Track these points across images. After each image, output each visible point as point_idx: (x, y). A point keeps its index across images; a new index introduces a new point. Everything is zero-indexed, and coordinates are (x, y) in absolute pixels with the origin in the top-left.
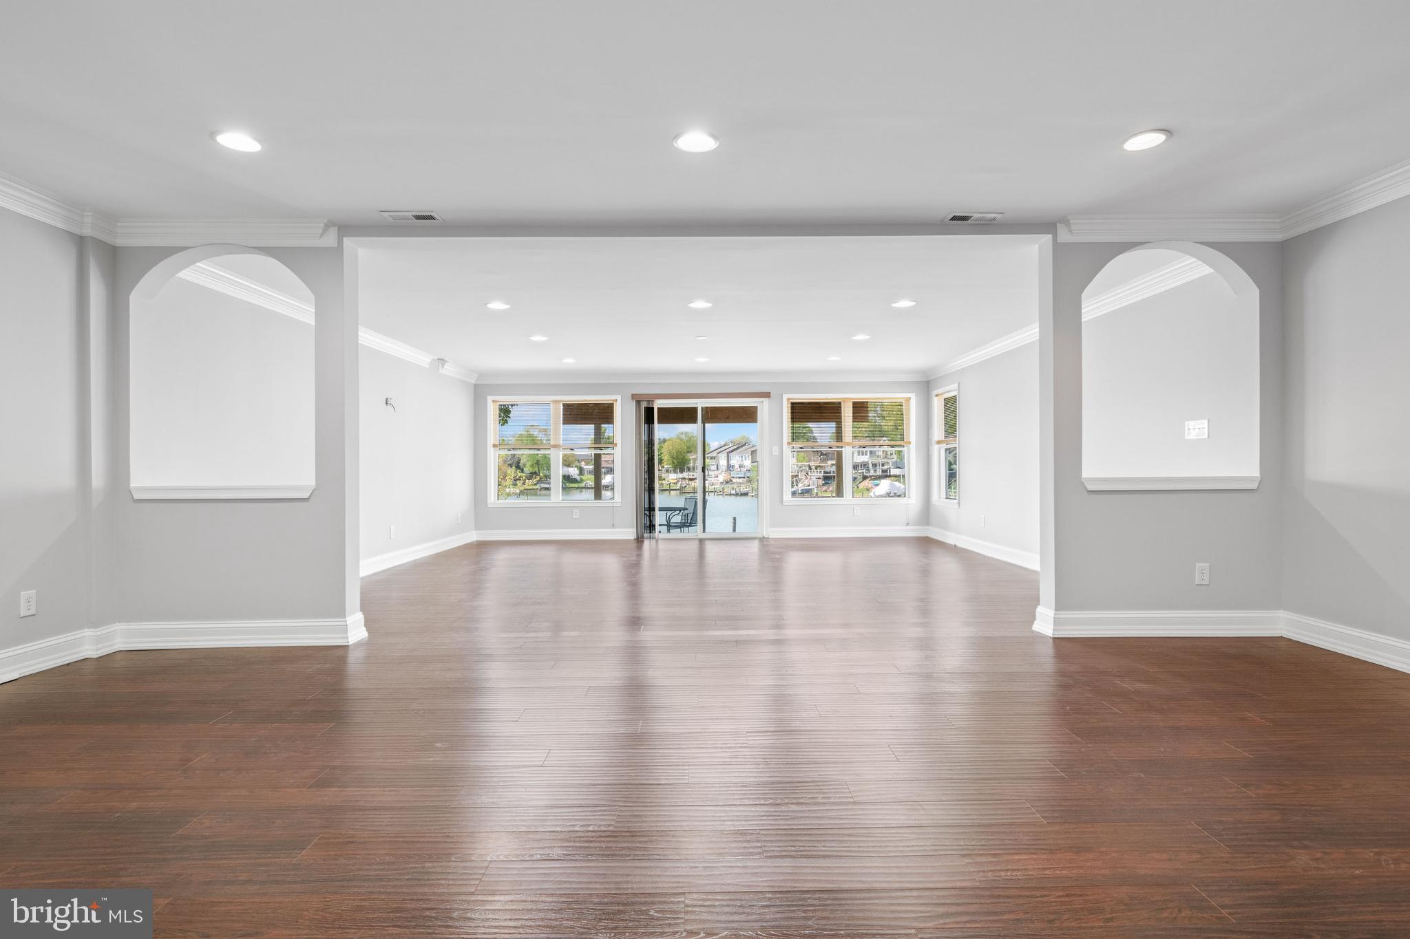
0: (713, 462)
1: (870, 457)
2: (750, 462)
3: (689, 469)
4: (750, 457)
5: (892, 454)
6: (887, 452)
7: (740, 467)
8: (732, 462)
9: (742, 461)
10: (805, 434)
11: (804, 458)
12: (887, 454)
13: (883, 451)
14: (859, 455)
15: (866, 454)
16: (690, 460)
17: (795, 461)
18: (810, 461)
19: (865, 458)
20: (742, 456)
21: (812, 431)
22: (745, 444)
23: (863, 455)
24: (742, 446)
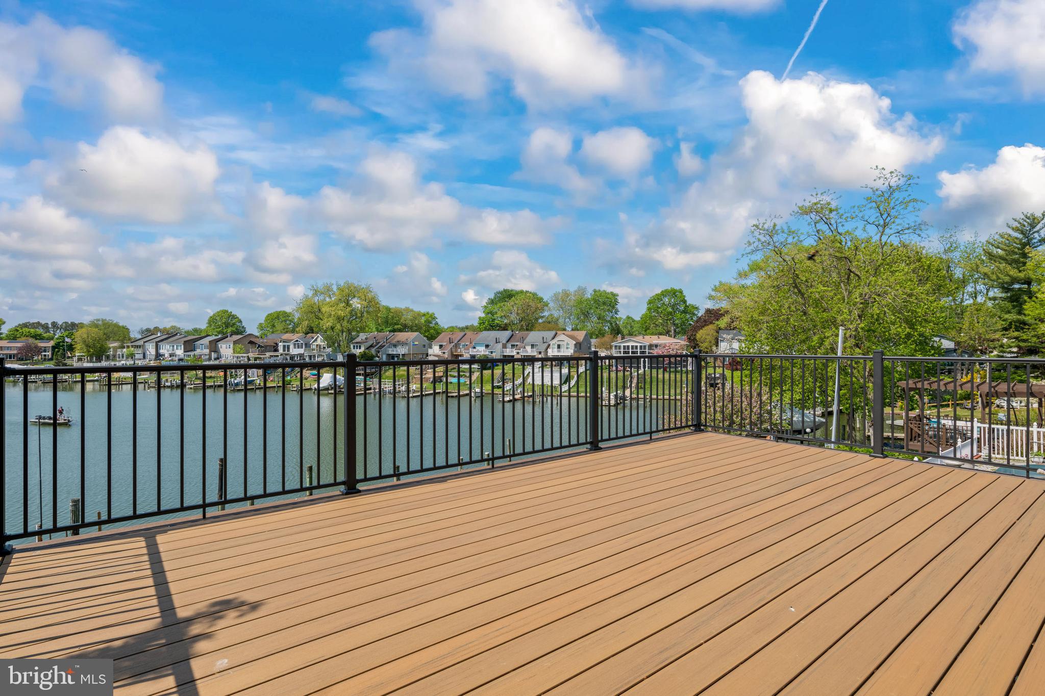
0: (140, 350)
1: (305, 351)
2: (182, 351)
3: (108, 358)
4: (182, 346)
5: (324, 348)
6: (320, 346)
7: (171, 356)
8: (161, 351)
9: (173, 350)
10: (234, 324)
11: (241, 349)
12: (320, 348)
13: (317, 345)
14: (295, 348)
15: (302, 348)
16: (110, 348)
17: (232, 352)
18: (248, 352)
19: (301, 351)
20: (173, 346)
21: (240, 321)
22: (176, 334)
23: (298, 348)
24: (173, 336)
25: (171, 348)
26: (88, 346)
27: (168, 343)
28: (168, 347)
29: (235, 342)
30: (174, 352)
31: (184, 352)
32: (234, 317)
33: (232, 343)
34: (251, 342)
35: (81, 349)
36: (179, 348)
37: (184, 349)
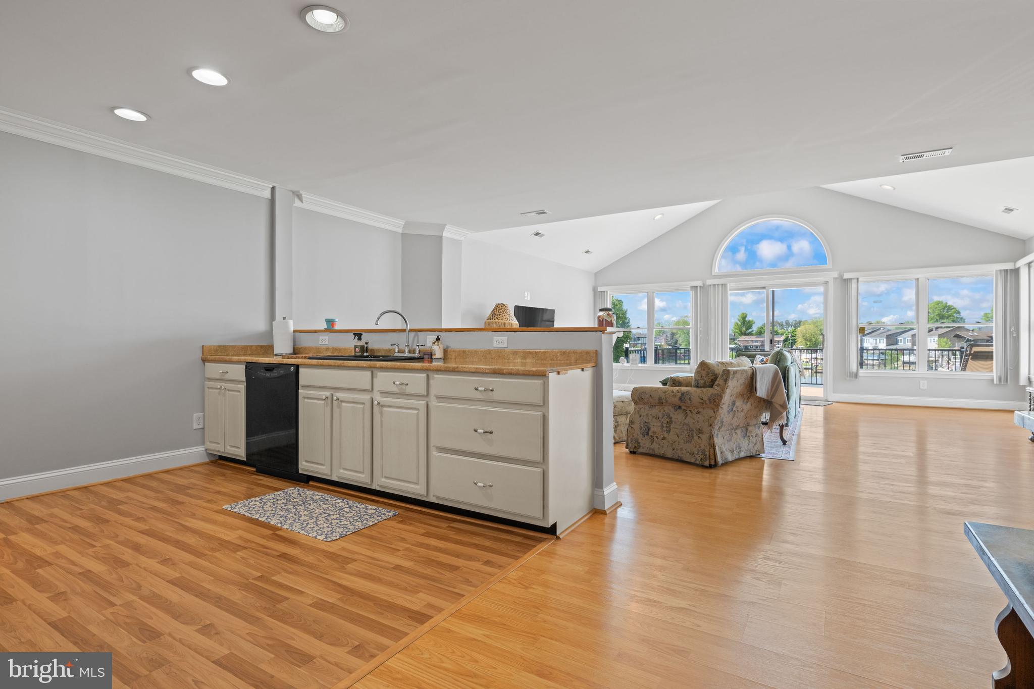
25: (874, 341)
26: (806, 340)
27: (871, 337)
28: (871, 340)
29: (940, 336)
30: (876, 346)
31: (887, 345)
32: (949, 308)
33: (937, 336)
34: (957, 336)
35: (801, 342)
36: (882, 341)
37: (887, 342)
